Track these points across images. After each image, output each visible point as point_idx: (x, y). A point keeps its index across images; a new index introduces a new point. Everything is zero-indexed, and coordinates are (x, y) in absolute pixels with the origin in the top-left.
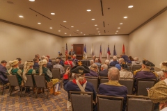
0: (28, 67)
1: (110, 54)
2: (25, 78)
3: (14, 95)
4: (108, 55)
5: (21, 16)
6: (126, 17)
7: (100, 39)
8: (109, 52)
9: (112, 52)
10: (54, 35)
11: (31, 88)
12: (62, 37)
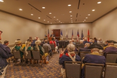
0: (28, 45)
1: (79, 36)
2: (27, 53)
3: (17, 65)
4: (77, 37)
5: (21, 10)
6: (93, 10)
7: (72, 26)
8: (78, 35)
9: (80, 35)
10: (40, 23)
11: (29, 60)
12: (45, 25)
